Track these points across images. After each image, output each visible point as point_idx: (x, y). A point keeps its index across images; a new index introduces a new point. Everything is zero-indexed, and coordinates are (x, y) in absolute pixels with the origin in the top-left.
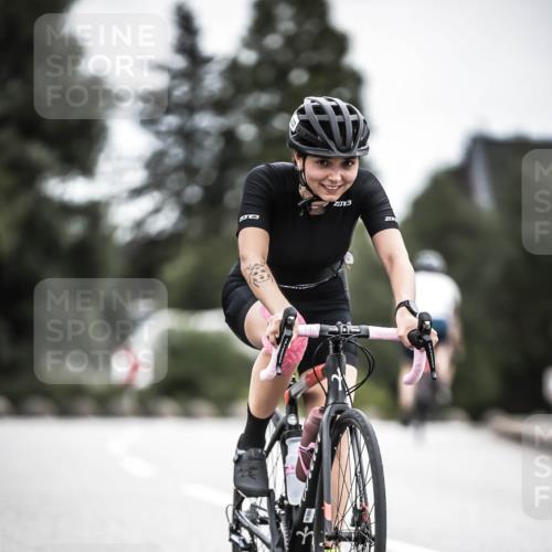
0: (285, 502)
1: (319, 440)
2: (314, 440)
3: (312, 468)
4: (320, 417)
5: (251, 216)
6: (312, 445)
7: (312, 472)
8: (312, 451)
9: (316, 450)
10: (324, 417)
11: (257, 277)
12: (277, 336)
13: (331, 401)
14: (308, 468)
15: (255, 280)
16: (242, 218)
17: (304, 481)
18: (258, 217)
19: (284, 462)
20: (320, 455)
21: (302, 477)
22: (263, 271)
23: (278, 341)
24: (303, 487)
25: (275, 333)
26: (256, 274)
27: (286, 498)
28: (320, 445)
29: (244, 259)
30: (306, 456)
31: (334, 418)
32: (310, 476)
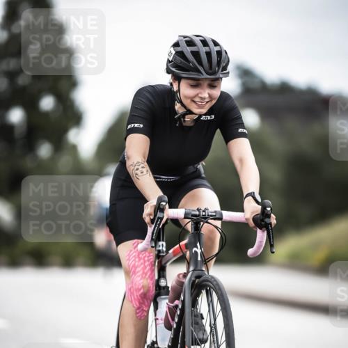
0: (155, 345)
1: (182, 298)
2: (178, 298)
3: (176, 320)
4: (184, 281)
5: (136, 125)
6: (177, 302)
7: (177, 323)
8: (176, 306)
9: (180, 306)
10: (186, 281)
11: (138, 172)
12: (152, 217)
13: (191, 269)
14: (173, 320)
15: (136, 174)
16: (129, 126)
17: (170, 330)
18: (142, 126)
19: (155, 315)
20: (183, 310)
21: (169, 327)
22: (143, 167)
23: (152, 221)
24: (169, 335)
25: (150, 215)
26: (137, 169)
27: (156, 342)
28: (183, 302)
29: (128, 158)
30: (172, 311)
31: (194, 281)
32: (175, 326)
